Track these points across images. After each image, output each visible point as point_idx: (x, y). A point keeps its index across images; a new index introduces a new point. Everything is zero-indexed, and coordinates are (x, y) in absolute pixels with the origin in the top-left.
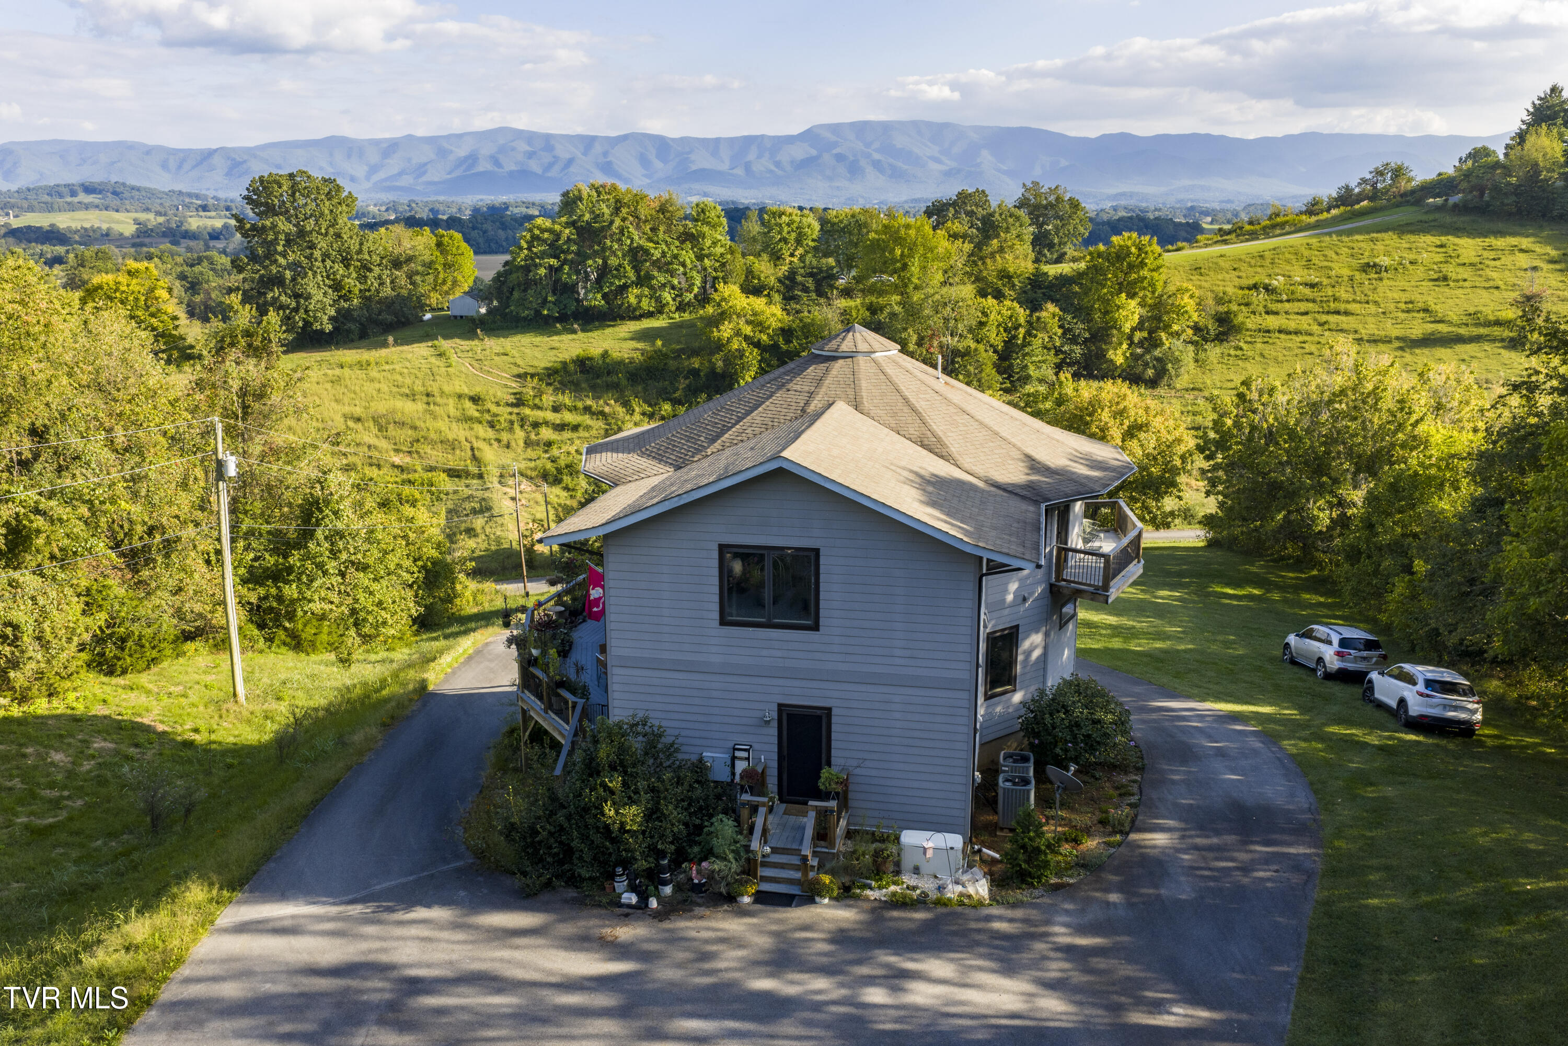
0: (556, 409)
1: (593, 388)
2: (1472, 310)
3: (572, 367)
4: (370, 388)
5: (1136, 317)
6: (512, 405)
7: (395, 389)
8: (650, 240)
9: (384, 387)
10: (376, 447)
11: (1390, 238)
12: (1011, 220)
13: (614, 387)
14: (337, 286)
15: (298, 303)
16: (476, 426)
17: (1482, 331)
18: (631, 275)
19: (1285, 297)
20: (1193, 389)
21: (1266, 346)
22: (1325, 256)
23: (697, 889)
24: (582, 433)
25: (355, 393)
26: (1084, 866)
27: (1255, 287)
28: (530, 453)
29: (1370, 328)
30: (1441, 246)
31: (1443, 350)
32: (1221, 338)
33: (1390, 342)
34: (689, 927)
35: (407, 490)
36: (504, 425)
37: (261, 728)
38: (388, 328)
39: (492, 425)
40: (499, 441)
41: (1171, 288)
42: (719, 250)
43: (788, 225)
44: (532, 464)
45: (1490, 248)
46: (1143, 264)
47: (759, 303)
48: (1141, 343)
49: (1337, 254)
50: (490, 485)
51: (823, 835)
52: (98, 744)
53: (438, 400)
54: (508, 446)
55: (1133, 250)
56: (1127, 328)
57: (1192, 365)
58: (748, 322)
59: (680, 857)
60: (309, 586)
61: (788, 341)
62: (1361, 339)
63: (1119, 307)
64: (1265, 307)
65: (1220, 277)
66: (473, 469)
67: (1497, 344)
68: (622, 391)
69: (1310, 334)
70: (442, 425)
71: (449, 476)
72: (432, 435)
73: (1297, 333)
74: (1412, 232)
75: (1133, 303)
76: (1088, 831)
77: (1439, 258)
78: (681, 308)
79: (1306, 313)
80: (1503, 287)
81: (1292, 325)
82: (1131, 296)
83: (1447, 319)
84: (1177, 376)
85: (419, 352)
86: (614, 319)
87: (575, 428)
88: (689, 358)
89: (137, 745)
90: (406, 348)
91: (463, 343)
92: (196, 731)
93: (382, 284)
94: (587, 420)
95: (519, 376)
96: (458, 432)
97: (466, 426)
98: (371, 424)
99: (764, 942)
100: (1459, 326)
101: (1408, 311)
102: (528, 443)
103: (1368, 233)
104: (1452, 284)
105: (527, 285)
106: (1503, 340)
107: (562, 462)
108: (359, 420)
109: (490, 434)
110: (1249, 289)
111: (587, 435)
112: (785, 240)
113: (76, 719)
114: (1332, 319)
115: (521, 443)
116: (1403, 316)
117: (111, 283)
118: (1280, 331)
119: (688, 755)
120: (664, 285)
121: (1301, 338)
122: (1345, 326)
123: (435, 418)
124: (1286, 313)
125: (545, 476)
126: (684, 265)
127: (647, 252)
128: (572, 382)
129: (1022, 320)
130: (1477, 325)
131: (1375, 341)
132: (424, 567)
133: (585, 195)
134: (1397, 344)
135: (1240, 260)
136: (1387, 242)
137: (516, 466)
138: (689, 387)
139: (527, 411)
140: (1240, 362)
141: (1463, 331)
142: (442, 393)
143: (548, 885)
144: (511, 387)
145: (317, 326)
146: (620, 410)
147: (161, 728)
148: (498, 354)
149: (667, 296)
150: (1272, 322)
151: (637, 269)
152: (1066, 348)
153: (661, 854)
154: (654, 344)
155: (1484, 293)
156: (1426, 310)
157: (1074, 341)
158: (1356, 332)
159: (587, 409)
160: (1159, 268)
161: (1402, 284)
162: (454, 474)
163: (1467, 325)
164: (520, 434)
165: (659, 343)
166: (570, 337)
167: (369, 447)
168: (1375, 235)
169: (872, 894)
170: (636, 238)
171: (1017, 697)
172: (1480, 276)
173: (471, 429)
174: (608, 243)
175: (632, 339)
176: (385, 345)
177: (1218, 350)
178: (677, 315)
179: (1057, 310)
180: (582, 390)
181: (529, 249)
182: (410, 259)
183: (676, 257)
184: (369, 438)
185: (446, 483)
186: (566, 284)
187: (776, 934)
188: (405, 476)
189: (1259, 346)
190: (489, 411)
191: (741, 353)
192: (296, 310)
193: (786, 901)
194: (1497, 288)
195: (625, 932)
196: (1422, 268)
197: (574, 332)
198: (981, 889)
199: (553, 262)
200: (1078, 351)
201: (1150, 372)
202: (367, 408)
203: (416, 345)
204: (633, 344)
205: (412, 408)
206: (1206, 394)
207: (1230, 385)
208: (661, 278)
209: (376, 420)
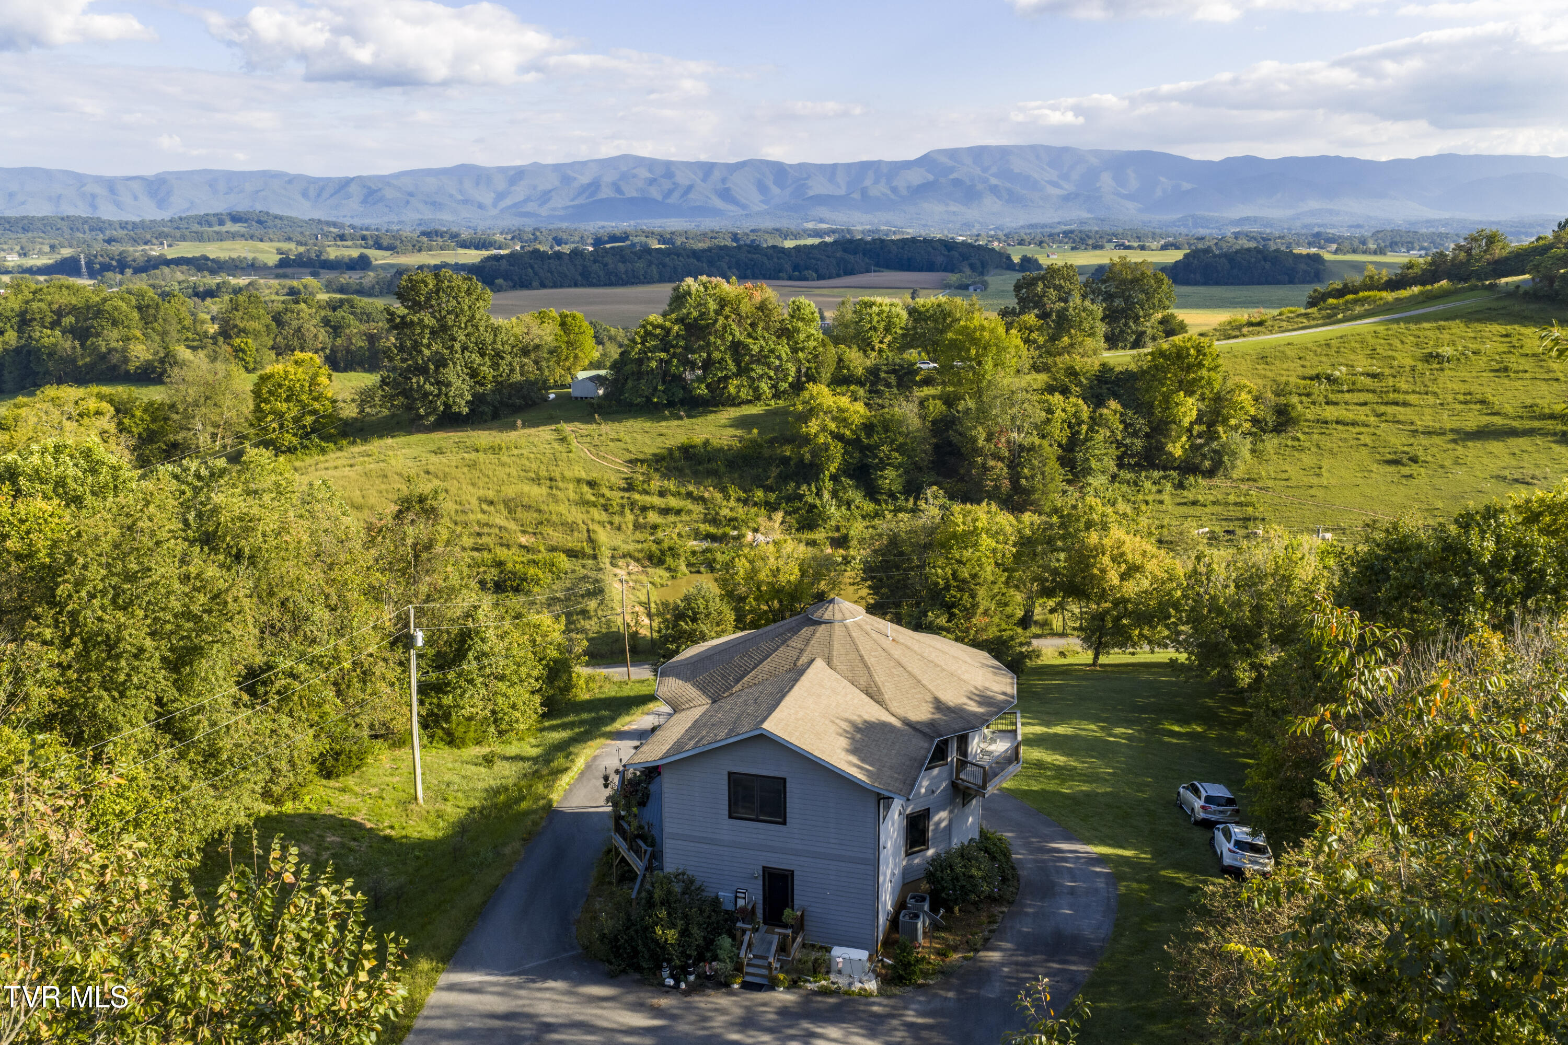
0: (662, 494)
1: (696, 474)
2: (1529, 402)
3: (677, 454)
4: (501, 473)
5: (1195, 413)
6: (624, 490)
7: (523, 474)
8: (750, 336)
9: (514, 473)
10: (506, 529)
11: (1457, 327)
12: (1083, 314)
13: (713, 474)
14: (473, 374)
15: (440, 390)
16: (592, 510)
17: (1536, 424)
18: (732, 367)
19: (1345, 388)
20: (1248, 479)
21: (1323, 437)
22: (1390, 345)
23: (709, 978)
24: (684, 517)
25: (488, 477)
26: (942, 973)
27: (1317, 377)
28: (639, 536)
29: (1426, 420)
30: (1507, 336)
31: (1495, 443)
32: (1278, 429)
33: (1444, 434)
34: (702, 1001)
35: (532, 571)
36: (616, 508)
37: (434, 825)
38: (516, 410)
39: (606, 509)
40: (611, 523)
41: (1230, 384)
42: (812, 344)
43: (878, 314)
44: (640, 546)
46: (1200, 365)
47: (844, 401)
48: (1200, 436)
49: (1402, 342)
50: (602, 566)
51: (783, 948)
52: (330, 838)
53: (560, 484)
54: (619, 529)
55: (1192, 351)
56: (1186, 422)
57: (1248, 456)
58: (834, 419)
59: (701, 958)
60: (461, 696)
61: (869, 436)
62: (1416, 431)
63: (1177, 404)
64: (1326, 397)
65: (1285, 366)
66: (589, 551)
67: (1550, 438)
68: (720, 478)
69: (1367, 426)
70: (562, 508)
71: (568, 556)
72: (554, 518)
73: (1354, 424)
74: (1479, 320)
75: (1190, 401)
76: (955, 949)
77: (1503, 348)
78: (776, 396)
79: (1365, 404)
80: (1563, 379)
81: (1350, 416)
82: (1190, 393)
83: (1503, 411)
84: (1233, 468)
85: (544, 434)
86: (717, 406)
87: (678, 512)
88: (781, 445)
89: (354, 840)
90: (532, 431)
91: (582, 426)
92: (392, 827)
93: (512, 371)
94: (688, 504)
95: (630, 461)
96: (576, 515)
97: (584, 509)
98: (502, 507)
99: (738, 1012)
100: (1514, 419)
101: (1466, 403)
102: (637, 526)
103: (1436, 320)
104: (1512, 375)
105: (639, 375)
106: (1555, 434)
107: (665, 545)
108: (491, 503)
109: (604, 517)
110: (1311, 379)
111: (688, 518)
112: (874, 329)
113: (312, 818)
114: (1390, 410)
115: (631, 526)
116: (1460, 407)
117: (281, 372)
118: (1338, 422)
119: (709, 894)
120: (761, 377)
121: (1357, 429)
122: (1401, 418)
123: (557, 502)
124: (1346, 403)
125: (650, 557)
126: (779, 358)
127: (746, 347)
128: (676, 468)
129: (1085, 416)
130: (1532, 418)
131: (1429, 433)
132: (547, 665)
133: (693, 290)
134: (1451, 436)
135: (1307, 348)
136: (1454, 331)
137: (626, 548)
138: (780, 475)
139: (637, 496)
140: (1296, 453)
141: (1516, 424)
142: (564, 478)
143: (624, 971)
144: (623, 473)
145: (455, 409)
146: (718, 496)
147: (369, 825)
148: (612, 440)
149: (764, 386)
150: (1330, 413)
151: (738, 363)
152: (1128, 441)
153: (689, 957)
154: (750, 432)
155: (1544, 386)
156: (1483, 402)
157: (1135, 434)
158: (1412, 423)
159: (689, 495)
160: (1217, 367)
161: (1464, 374)
162: (572, 554)
163: (1522, 417)
164: (630, 517)
165: (755, 431)
166: (676, 423)
167: (500, 528)
168: (1442, 323)
169: (809, 986)
170: (737, 334)
171: (931, 852)
172: (1542, 367)
173: (588, 512)
174: (712, 339)
175: (731, 426)
176: (513, 427)
177: (1275, 441)
178: (773, 403)
179: (1119, 407)
180: (685, 475)
181: (642, 343)
182: (537, 347)
183: (772, 351)
184: (499, 520)
185: (563, 562)
186: (674, 376)
187: (746, 1007)
188: (530, 556)
189: (1316, 436)
190: (603, 496)
191: (826, 447)
192: (438, 396)
193: (759, 988)
194: (1557, 380)
195: (664, 1002)
196: (1485, 359)
197: (681, 418)
198: (872, 986)
199: (663, 355)
200: (1139, 444)
201: (1207, 464)
202: (498, 492)
203: (541, 428)
204: (732, 431)
205: (537, 492)
206: (1260, 484)
207: (1284, 476)
208: (759, 370)
209: (506, 503)
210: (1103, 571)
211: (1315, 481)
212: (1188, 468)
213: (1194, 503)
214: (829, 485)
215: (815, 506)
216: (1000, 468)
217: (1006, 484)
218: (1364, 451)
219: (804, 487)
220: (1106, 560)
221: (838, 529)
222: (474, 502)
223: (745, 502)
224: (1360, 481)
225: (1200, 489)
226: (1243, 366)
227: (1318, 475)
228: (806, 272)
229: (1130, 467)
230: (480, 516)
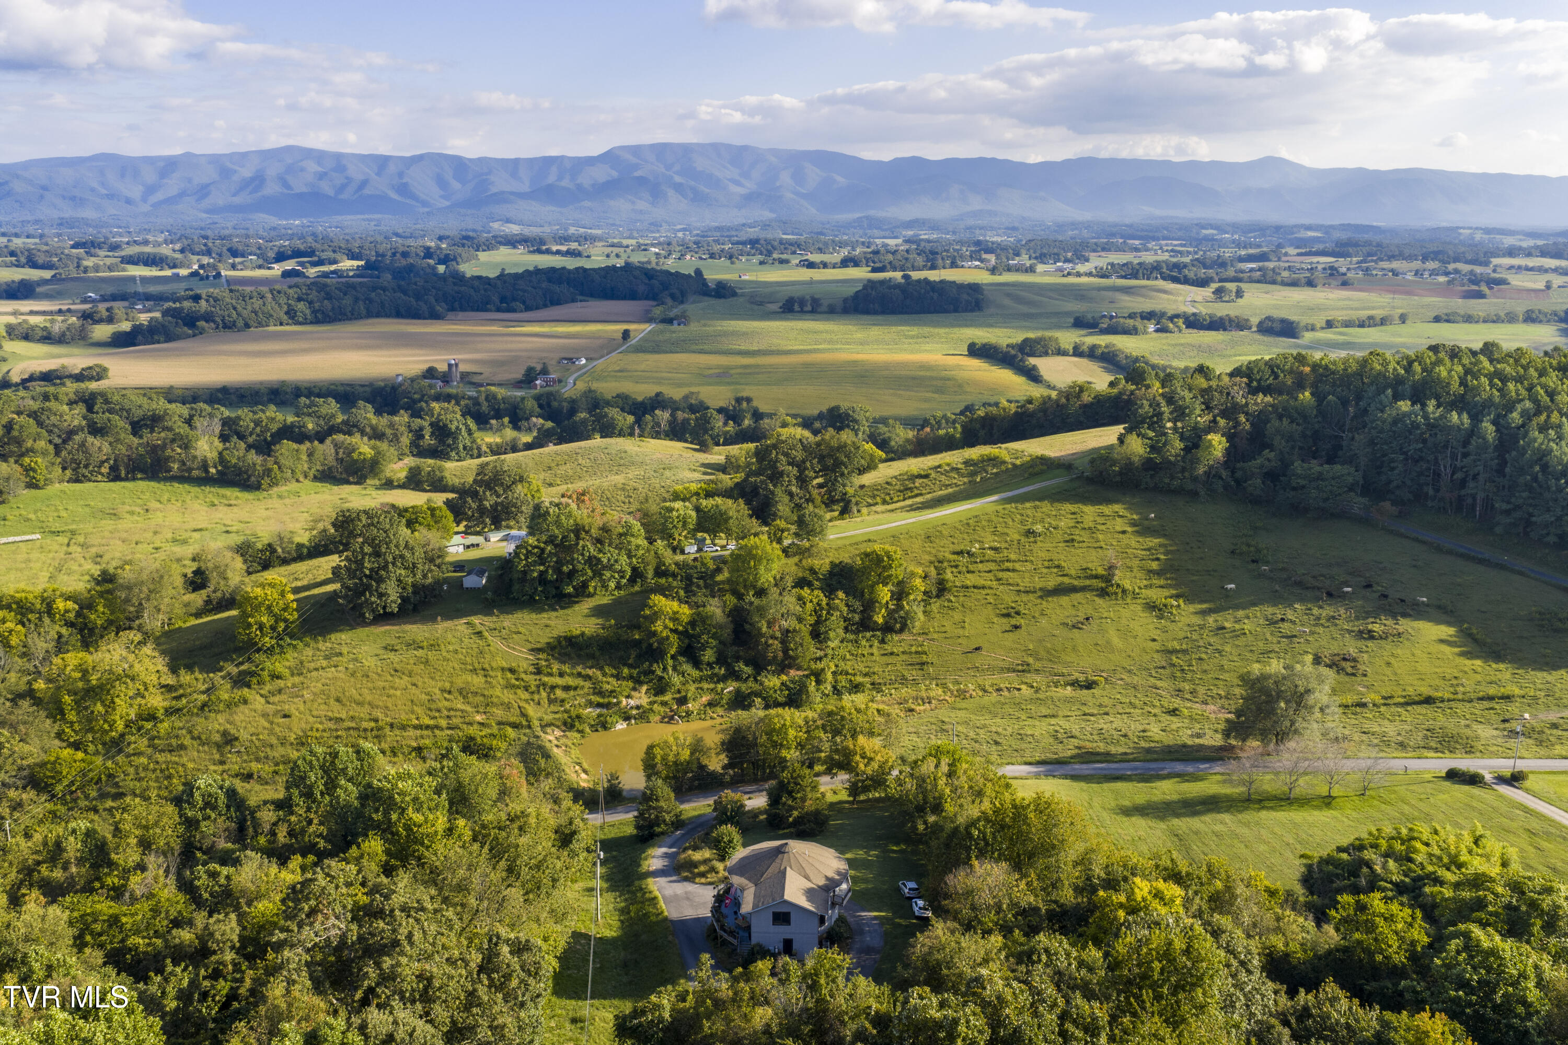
0: (561, 675)
1: (579, 656)
2: (1084, 565)
5: (889, 595)
6: (535, 674)
8: (600, 551)
10: (465, 712)
11: (1046, 507)
13: (592, 656)
15: (380, 600)
16: (519, 691)
17: (1088, 582)
18: (590, 573)
19: (979, 560)
20: (923, 634)
21: (966, 599)
24: (580, 692)
27: (962, 552)
28: (553, 708)
29: (1025, 583)
30: (1074, 513)
32: (939, 595)
33: (1035, 592)
36: (534, 689)
38: (434, 608)
39: (526, 688)
40: (533, 700)
41: (908, 574)
42: (641, 552)
44: (557, 716)
45: (1102, 515)
46: (891, 567)
47: (675, 606)
48: (893, 609)
49: (1013, 520)
50: (537, 733)
53: (491, 673)
54: (539, 704)
56: (884, 601)
57: (922, 617)
58: (670, 619)
61: (694, 629)
62: (1020, 591)
63: (878, 591)
64: (967, 567)
65: (942, 544)
66: (525, 723)
67: (1094, 593)
68: (597, 660)
69: (991, 588)
70: (498, 692)
71: (512, 728)
72: (495, 700)
73: (984, 587)
74: (1058, 501)
75: (886, 588)
77: (1072, 523)
79: (990, 571)
81: (981, 582)
82: (885, 584)
83: (1069, 573)
84: (913, 627)
85: (460, 626)
86: (581, 599)
87: (575, 688)
90: (451, 624)
91: (486, 619)
93: (424, 576)
94: (579, 682)
95: (532, 650)
96: (508, 696)
97: (512, 692)
98: (457, 694)
100: (1075, 579)
101: (1049, 568)
102: (551, 701)
103: (1033, 500)
104: (1076, 545)
106: (1097, 590)
107: (572, 714)
108: (450, 692)
109: (527, 696)
110: (958, 554)
111: (582, 692)
114: (1005, 575)
115: (546, 701)
116: (1045, 571)
118: (974, 587)
120: (609, 578)
121: (985, 592)
122: (1011, 581)
123: (493, 687)
124: (978, 572)
125: (565, 724)
127: (599, 560)
128: (565, 654)
129: (824, 604)
130: (1087, 578)
131: (1027, 592)
133: (550, 510)
136: (1044, 510)
137: (549, 718)
138: (636, 656)
139: (545, 678)
140: (950, 612)
141: (1076, 583)
142: (492, 668)
144: (530, 660)
145: (390, 611)
146: (598, 673)
148: (515, 633)
149: (611, 584)
150: (970, 580)
151: (593, 570)
152: (850, 616)
154: (607, 620)
155: (1094, 552)
156: (1058, 567)
157: (854, 611)
158: (1017, 585)
159: (579, 675)
161: (1048, 545)
162: (515, 726)
163: (1080, 578)
165: (611, 619)
166: (554, 614)
167: (461, 711)
168: (1037, 503)
170: (592, 551)
172: (1093, 538)
173: (516, 693)
174: (576, 556)
175: (592, 615)
177: (938, 604)
179: (844, 596)
180: (573, 659)
181: (526, 559)
183: (615, 560)
184: (459, 705)
185: (510, 731)
189: (962, 599)
190: (523, 680)
192: (379, 604)
196: (1060, 532)
197: (556, 610)
199: (542, 568)
200: (857, 617)
201: (898, 626)
202: (452, 683)
203: (456, 622)
204: (594, 620)
205: (477, 681)
206: (929, 637)
207: (943, 629)
208: (608, 574)
209: (460, 691)
210: (857, 763)
211: (961, 632)
212: (888, 629)
213: (892, 654)
214: (670, 662)
215: (663, 678)
216: (776, 644)
217: (780, 654)
218: (990, 607)
219: (655, 665)
220: (858, 758)
221: (679, 692)
222: (437, 691)
223: (618, 677)
224: (987, 631)
225: (896, 642)
226: (917, 544)
227: (963, 627)
228: (513, 304)
229: (853, 632)
230: (447, 704)
